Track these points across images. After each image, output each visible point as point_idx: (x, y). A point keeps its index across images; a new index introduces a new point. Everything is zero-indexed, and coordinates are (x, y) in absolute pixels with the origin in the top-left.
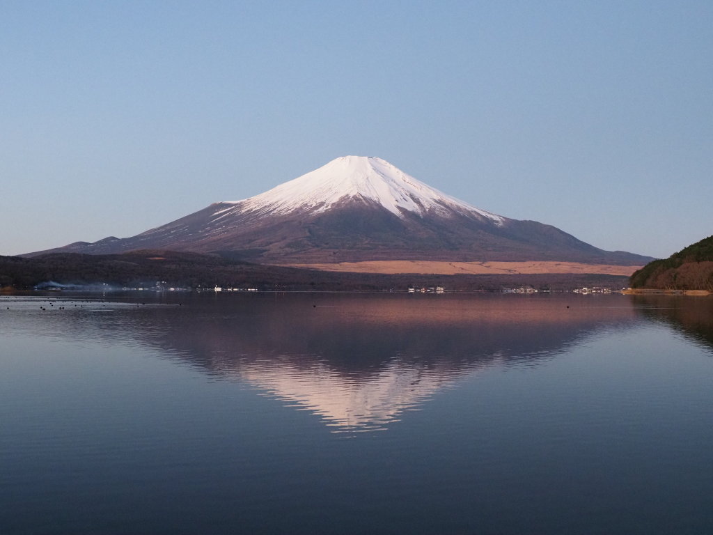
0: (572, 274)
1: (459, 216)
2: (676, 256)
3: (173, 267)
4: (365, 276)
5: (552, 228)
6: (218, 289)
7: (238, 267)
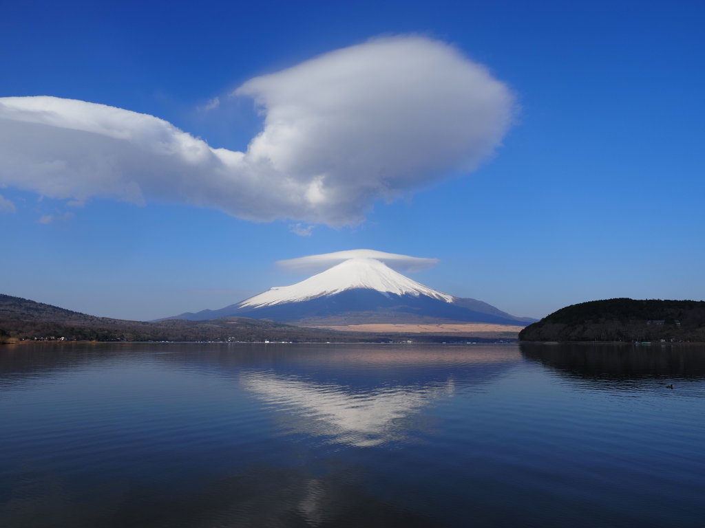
0: (494, 332)
1: (424, 295)
2: (544, 320)
3: (242, 328)
4: (363, 334)
5: (482, 303)
6: (268, 342)
7: (283, 328)
